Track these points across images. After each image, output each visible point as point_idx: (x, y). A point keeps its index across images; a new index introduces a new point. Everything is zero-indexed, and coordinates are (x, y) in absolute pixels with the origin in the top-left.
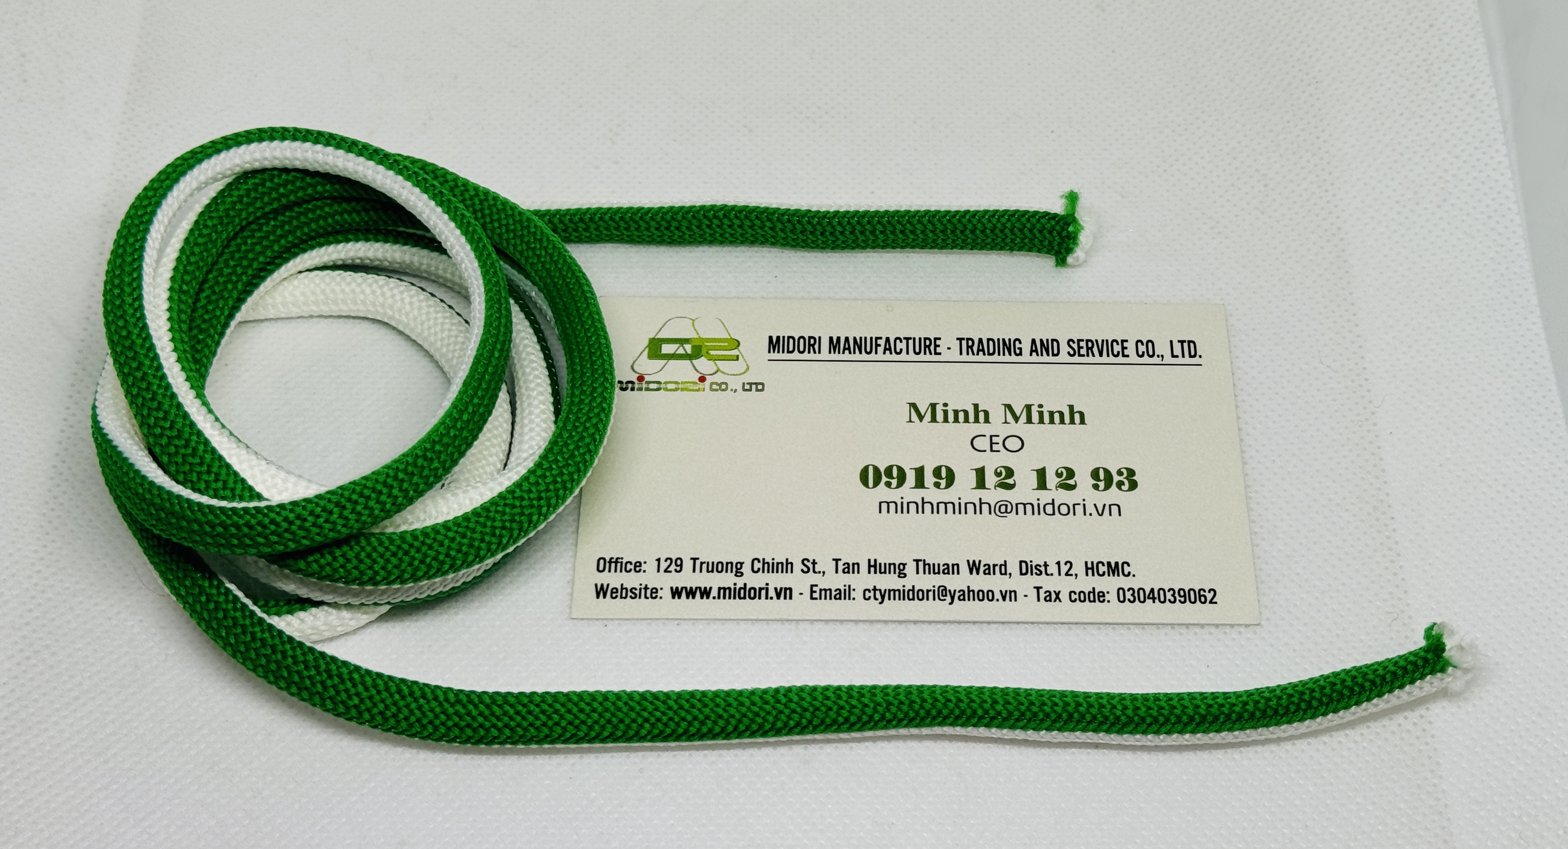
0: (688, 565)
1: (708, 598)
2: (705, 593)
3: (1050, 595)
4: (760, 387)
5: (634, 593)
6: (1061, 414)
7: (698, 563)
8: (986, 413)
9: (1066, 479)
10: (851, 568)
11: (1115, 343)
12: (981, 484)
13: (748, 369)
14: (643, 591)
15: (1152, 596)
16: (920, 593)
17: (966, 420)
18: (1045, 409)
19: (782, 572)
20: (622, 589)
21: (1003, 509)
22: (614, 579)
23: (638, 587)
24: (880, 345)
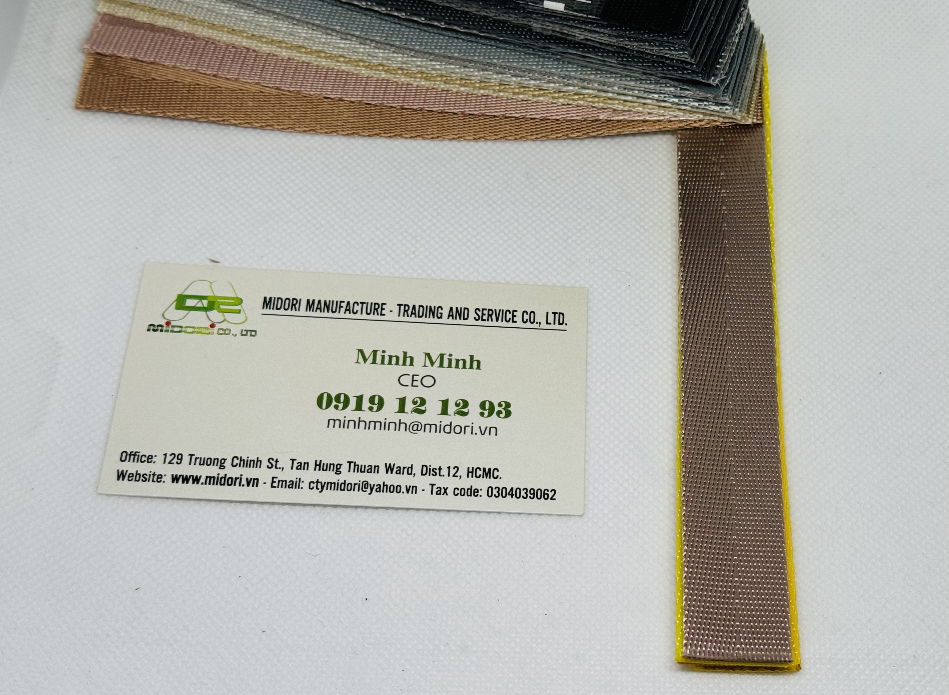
0: (186, 459)
1: (198, 483)
2: (196, 480)
3: (440, 491)
4: (253, 333)
5: (145, 478)
6: (464, 361)
7: (194, 458)
8: (412, 359)
9: (462, 408)
10: (303, 466)
11: (508, 313)
12: (402, 409)
13: (246, 320)
14: (152, 476)
15: (511, 493)
16: (350, 486)
17: (397, 363)
18: (453, 358)
19: (253, 467)
20: (137, 474)
21: (416, 428)
22: (131, 467)
23: (148, 474)
24: (342, 307)
